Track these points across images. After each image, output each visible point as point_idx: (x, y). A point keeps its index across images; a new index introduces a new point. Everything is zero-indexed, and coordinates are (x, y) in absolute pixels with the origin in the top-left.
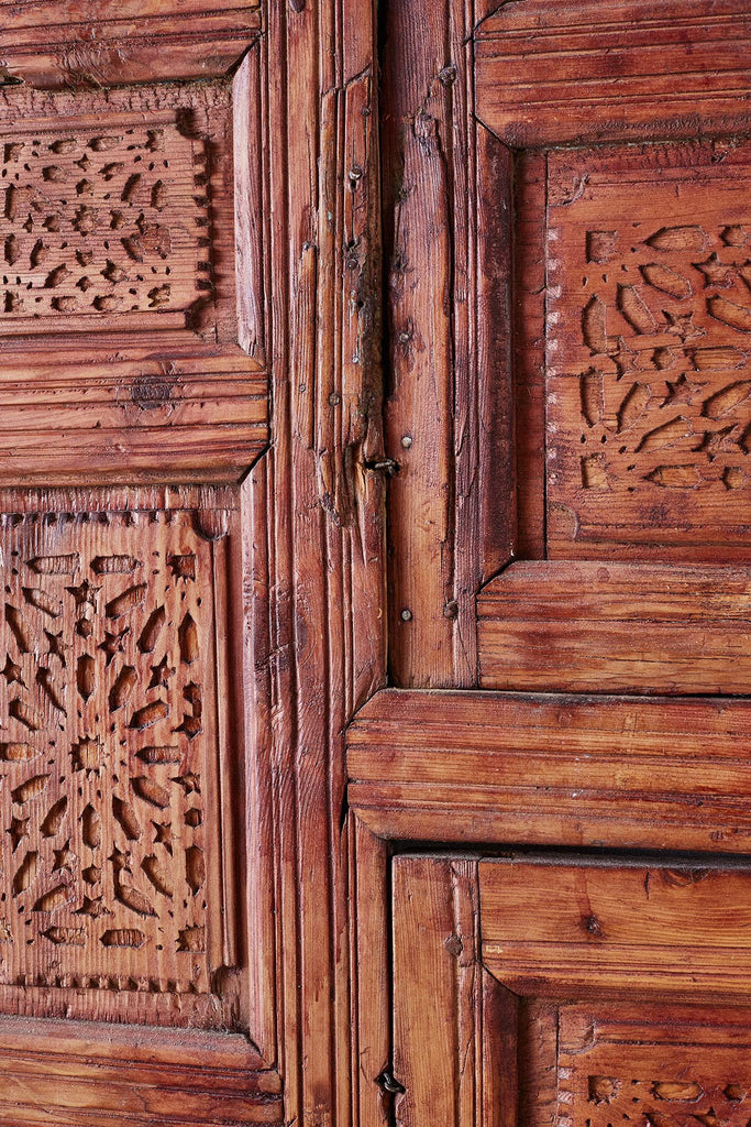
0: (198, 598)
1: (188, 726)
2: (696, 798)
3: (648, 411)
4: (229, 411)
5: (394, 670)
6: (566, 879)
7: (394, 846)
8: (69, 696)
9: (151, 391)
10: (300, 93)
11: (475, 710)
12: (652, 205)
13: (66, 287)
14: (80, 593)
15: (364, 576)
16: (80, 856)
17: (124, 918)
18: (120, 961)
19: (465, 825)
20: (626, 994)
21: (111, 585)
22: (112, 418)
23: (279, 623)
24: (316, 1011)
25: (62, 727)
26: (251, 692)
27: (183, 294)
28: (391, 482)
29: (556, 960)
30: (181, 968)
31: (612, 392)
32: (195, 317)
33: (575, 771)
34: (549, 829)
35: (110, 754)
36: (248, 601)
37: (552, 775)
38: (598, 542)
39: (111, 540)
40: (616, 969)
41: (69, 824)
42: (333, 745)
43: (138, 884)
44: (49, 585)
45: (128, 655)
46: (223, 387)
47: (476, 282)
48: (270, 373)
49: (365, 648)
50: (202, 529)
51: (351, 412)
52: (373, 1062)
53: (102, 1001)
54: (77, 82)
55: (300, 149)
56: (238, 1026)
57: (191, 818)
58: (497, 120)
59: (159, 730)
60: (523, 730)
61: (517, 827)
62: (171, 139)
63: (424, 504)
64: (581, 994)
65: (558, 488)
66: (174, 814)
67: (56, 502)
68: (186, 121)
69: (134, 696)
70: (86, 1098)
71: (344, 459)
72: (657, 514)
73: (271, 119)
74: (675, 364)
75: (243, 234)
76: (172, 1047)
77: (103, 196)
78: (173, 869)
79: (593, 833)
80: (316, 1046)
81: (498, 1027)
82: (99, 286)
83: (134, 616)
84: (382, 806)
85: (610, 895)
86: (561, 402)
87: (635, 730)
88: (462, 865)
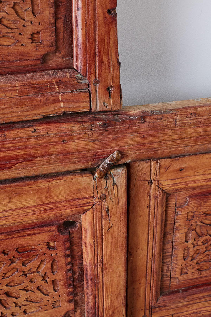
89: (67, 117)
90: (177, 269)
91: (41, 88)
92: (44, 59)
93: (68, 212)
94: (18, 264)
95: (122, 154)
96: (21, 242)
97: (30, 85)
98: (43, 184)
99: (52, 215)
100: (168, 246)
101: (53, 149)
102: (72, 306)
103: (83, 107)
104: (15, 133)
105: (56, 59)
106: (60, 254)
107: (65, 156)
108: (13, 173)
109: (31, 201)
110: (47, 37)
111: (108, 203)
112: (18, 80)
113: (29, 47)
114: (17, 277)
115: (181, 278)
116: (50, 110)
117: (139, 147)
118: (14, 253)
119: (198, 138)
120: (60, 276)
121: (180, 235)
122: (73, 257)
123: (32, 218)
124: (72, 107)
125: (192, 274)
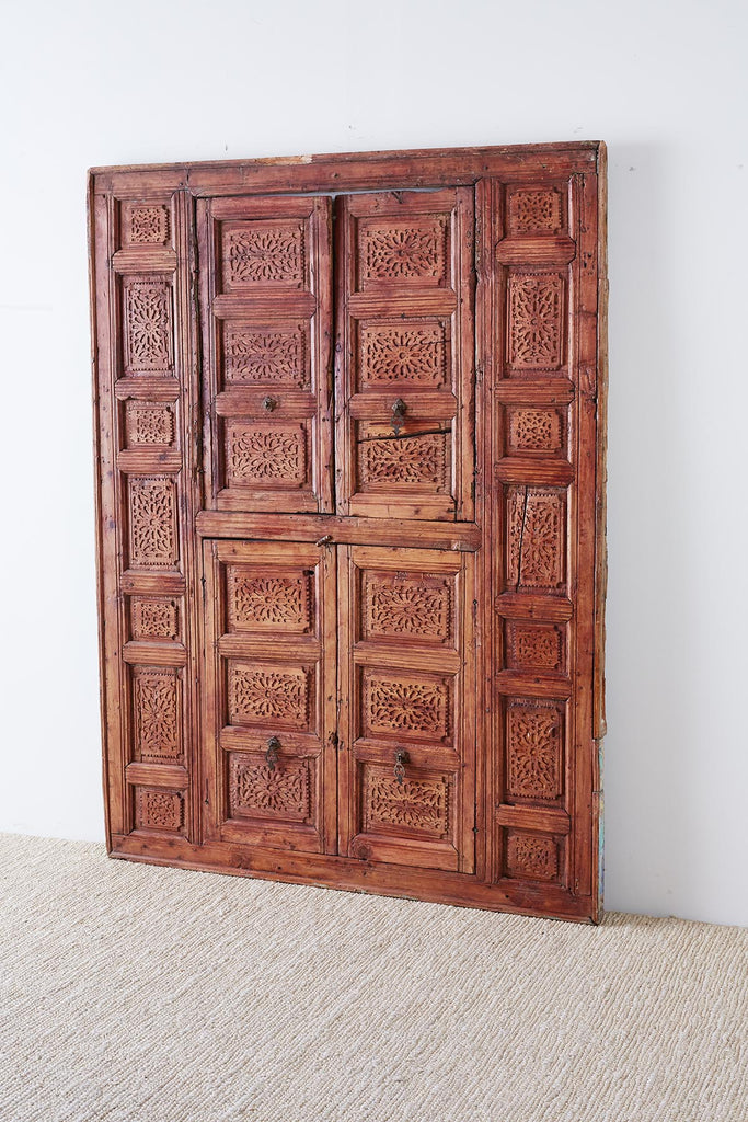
0: (171, 495)
1: (170, 517)
2: (251, 529)
3: (243, 464)
4: (176, 461)
5: (203, 508)
6: (231, 542)
7: (204, 538)
8: (149, 511)
9: (163, 457)
10: (186, 407)
11: (216, 514)
12: (244, 428)
13: (148, 437)
14: (151, 493)
15: (198, 491)
16: (151, 541)
17: (159, 552)
18: (158, 560)
19: (213, 534)
20: (240, 564)
21: (156, 492)
22: (156, 462)
23: (184, 499)
24: (191, 568)
25: (148, 517)
26: (180, 511)
27: (168, 440)
28: (203, 474)
29: (230, 558)
30: (169, 561)
31: (238, 460)
32: (170, 444)
33: (231, 525)
34: (228, 535)
35: (157, 522)
36: (179, 495)
37: (228, 525)
38: (236, 486)
39: (156, 484)
40: (239, 558)
41: (150, 535)
42: (193, 521)
43: (161, 545)
44: (146, 492)
45: (160, 504)
46: (174, 457)
47: (216, 441)
48: (182, 455)
49: (198, 503)
50: (172, 483)
51: (195, 462)
52: (201, 577)
53: (156, 567)
54: (149, 401)
55: (187, 416)
56: (179, 571)
57: (171, 534)
58: (219, 413)
59: (165, 517)
60: (223, 517)
61: (221, 535)
62: (165, 412)
63: (208, 477)
64: (234, 564)
65: (229, 476)
66: (167, 533)
67: (147, 476)
68: (168, 409)
69: (161, 512)
70: (152, 584)
71: (194, 471)
72: (245, 481)
73: (182, 410)
74: (247, 456)
75: (178, 430)
76: (167, 575)
77: (154, 421)
78: (167, 543)
79: (234, 535)
80: (191, 573)
81: (220, 569)
82: (154, 438)
83: (161, 497)
84: (201, 531)
85: (238, 546)
86: (230, 461)
87: (240, 518)
88: (214, 541)
89: (307, 513)
90: (370, 624)
91: (298, 499)
92: (301, 486)
93: (307, 563)
94: (283, 588)
95: (331, 538)
96: (286, 576)
97: (294, 497)
98: (296, 545)
99: (300, 562)
100: (364, 606)
101: (300, 528)
102: (308, 624)
103: (315, 510)
104: (284, 517)
105: (306, 486)
106: (303, 587)
107: (304, 532)
108: (282, 537)
109: (291, 553)
110: (301, 476)
111: (327, 562)
112: (289, 494)
113: (294, 479)
114: (281, 595)
115: (372, 631)
116: (301, 509)
117: (340, 535)
118: (281, 581)
119: (370, 535)
120: (303, 601)
121: (369, 599)
122: (311, 593)
123: (290, 562)
124: (310, 509)
125: (378, 630)
